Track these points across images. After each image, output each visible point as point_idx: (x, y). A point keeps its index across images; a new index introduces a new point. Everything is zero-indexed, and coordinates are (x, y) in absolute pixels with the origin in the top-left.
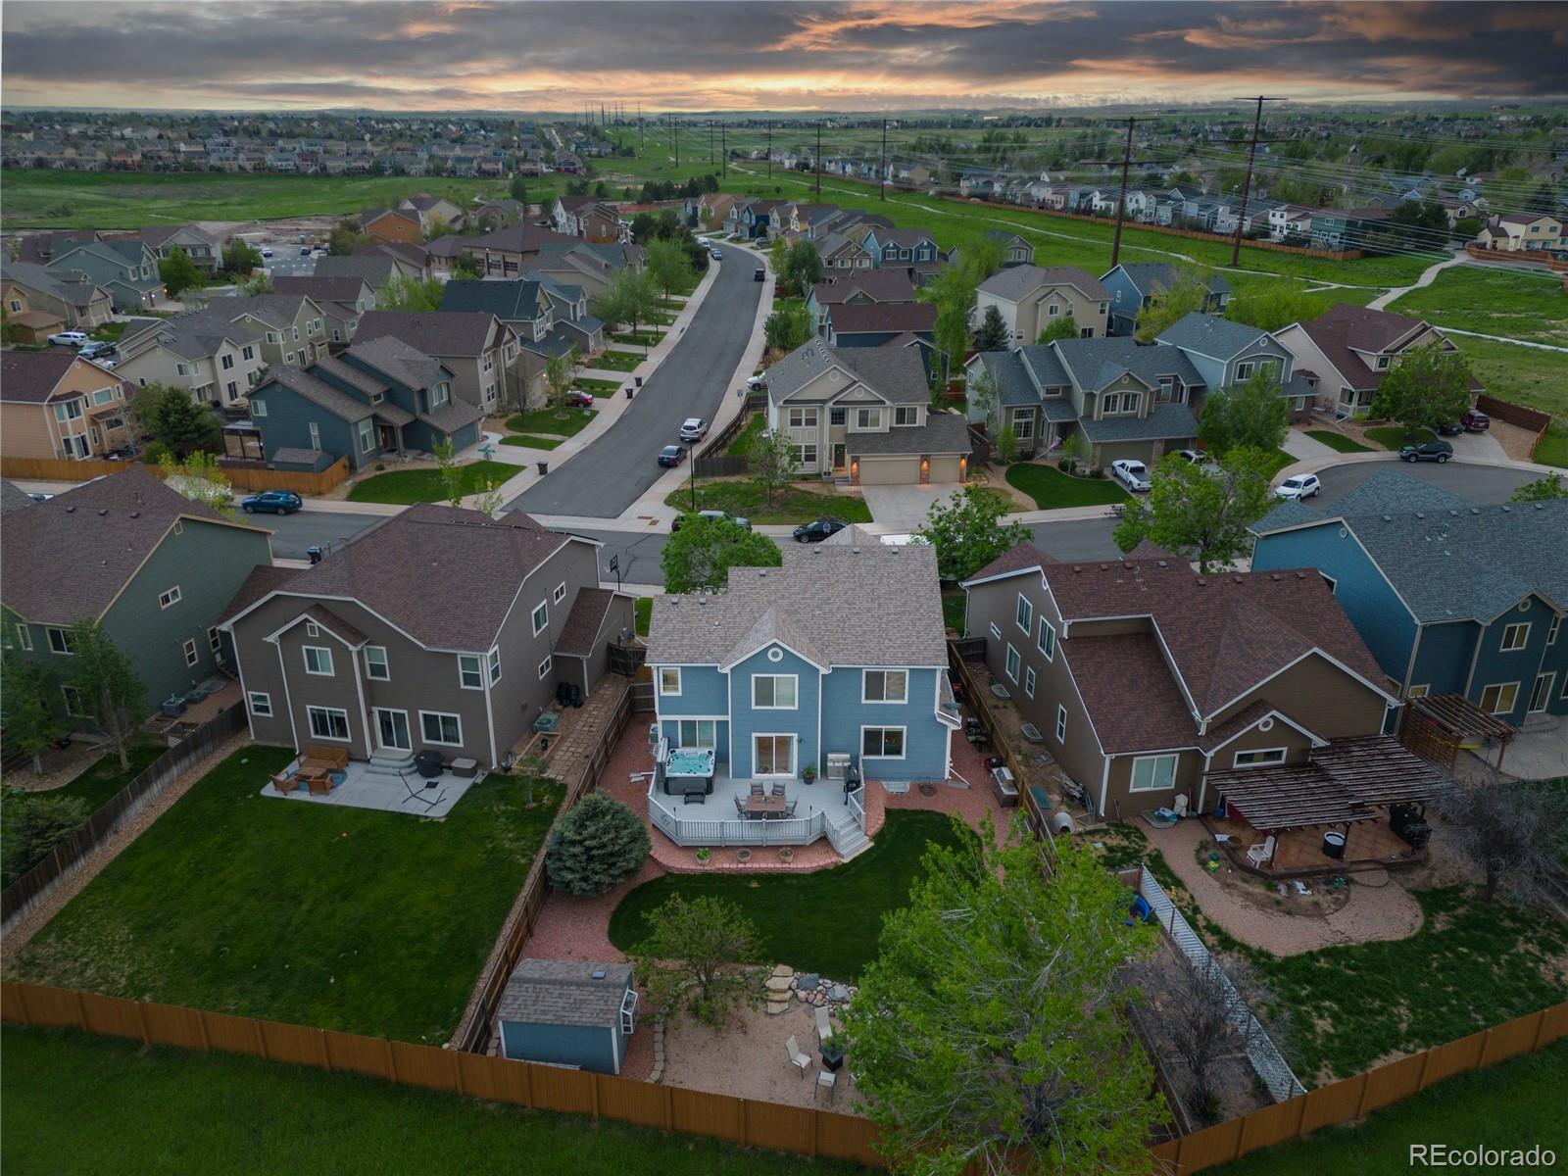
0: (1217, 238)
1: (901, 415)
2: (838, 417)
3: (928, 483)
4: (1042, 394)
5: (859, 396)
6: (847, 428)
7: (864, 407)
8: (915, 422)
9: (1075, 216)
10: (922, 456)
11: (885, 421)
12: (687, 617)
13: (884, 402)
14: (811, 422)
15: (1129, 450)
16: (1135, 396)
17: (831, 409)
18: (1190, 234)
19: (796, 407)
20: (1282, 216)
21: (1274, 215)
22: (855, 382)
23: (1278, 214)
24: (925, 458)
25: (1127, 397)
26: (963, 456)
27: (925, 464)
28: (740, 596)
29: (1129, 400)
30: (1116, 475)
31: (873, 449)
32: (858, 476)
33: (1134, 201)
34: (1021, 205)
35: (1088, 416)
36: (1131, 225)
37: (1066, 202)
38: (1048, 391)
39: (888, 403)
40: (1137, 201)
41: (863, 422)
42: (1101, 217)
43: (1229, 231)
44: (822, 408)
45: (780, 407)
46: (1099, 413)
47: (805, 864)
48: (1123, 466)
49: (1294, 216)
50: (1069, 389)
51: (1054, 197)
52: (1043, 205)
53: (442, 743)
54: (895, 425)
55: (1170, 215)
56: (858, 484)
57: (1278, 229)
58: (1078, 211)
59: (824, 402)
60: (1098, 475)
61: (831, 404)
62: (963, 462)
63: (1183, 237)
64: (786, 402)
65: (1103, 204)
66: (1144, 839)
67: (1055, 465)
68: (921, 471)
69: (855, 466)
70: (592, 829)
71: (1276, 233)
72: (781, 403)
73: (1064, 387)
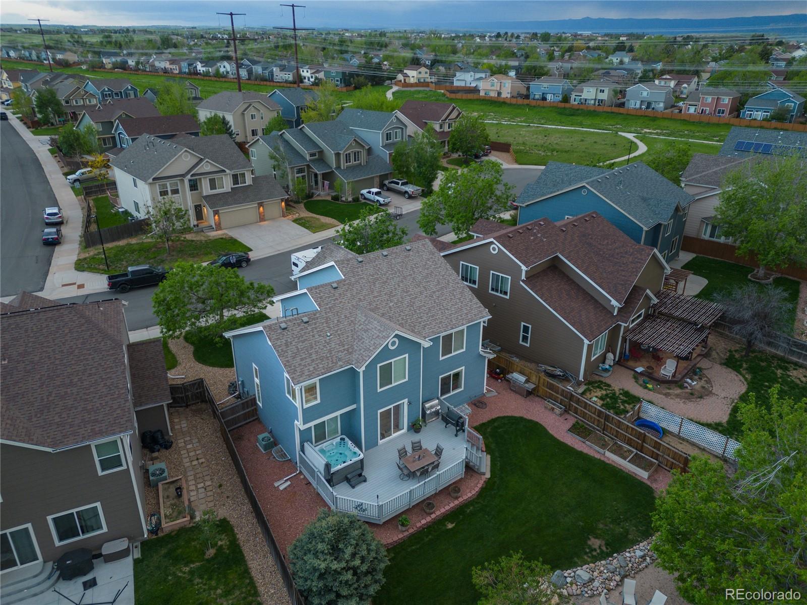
0: (278, 84)
1: (235, 178)
2: (194, 186)
3: (265, 221)
4: (308, 158)
5: (208, 168)
6: (201, 193)
7: (212, 176)
8: (245, 183)
9: (190, 77)
10: (258, 204)
11: (227, 184)
12: (302, 336)
13: (224, 171)
14: (175, 192)
15: (369, 183)
16: (358, 152)
17: (190, 181)
18: (262, 83)
19: (162, 182)
20: (307, 72)
21: (303, 71)
22: (201, 160)
23: (305, 71)
24: (260, 205)
25: (355, 153)
26: (282, 200)
27: (261, 209)
28: (330, 308)
29: (357, 155)
30: (365, 198)
31: (226, 204)
32: (220, 224)
33: (222, 66)
34: (150, 71)
35: (338, 167)
36: (227, 80)
37: (180, 69)
38: (312, 155)
39: (228, 171)
40: (224, 67)
41: (213, 187)
42: (206, 76)
43: (282, 81)
44: (183, 180)
45: (150, 184)
46: (343, 165)
47: (470, 492)
48: (369, 192)
49: (313, 71)
50: (321, 152)
51: (171, 66)
52: (165, 71)
53: (82, 537)
54: (233, 187)
55: (246, 73)
56: (220, 229)
57: (307, 78)
58: (190, 73)
59: (183, 176)
60: (356, 200)
61: (189, 177)
62: (283, 204)
63: (259, 85)
64: (154, 179)
65: (204, 69)
66: (609, 386)
67: (329, 198)
68: (260, 214)
69: (217, 217)
70: (349, 551)
71: (306, 80)
72: (151, 180)
73: (319, 152)
